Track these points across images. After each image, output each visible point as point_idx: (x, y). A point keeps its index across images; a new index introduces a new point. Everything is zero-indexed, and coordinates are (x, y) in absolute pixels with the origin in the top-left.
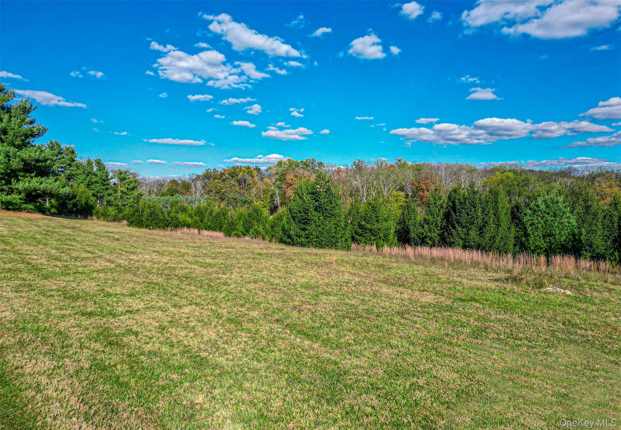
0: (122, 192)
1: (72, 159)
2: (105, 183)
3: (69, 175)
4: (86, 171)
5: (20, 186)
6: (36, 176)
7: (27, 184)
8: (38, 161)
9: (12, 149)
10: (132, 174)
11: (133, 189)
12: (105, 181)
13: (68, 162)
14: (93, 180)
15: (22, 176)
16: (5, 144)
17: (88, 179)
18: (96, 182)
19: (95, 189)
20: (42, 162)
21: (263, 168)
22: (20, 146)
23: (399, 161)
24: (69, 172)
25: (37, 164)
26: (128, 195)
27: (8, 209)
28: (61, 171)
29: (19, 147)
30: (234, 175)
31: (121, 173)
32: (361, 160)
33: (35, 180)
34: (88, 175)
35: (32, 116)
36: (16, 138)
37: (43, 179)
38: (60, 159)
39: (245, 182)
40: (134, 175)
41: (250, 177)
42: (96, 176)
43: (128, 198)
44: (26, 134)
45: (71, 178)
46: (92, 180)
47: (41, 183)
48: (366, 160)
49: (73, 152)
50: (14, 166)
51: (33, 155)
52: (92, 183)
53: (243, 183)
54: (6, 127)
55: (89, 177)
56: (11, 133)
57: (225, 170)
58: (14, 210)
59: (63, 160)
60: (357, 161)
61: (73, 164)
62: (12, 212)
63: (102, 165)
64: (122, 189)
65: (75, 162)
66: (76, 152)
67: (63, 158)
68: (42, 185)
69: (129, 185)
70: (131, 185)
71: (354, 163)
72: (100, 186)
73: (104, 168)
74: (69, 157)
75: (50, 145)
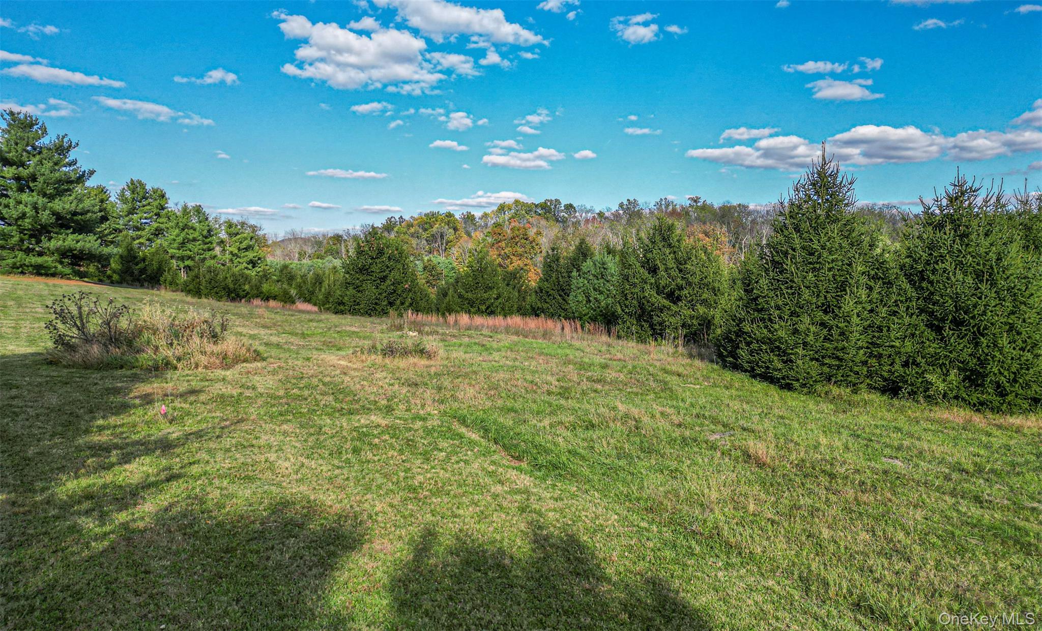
0: (231, 253)
1: (162, 206)
2: (207, 240)
3: (156, 230)
4: (181, 224)
5: (53, 244)
6: (72, 233)
7: (60, 243)
8: (75, 214)
9: (41, 201)
10: (251, 226)
11: (247, 249)
12: (206, 237)
13: (155, 211)
14: (191, 237)
15: (56, 233)
16: (34, 194)
17: (183, 235)
18: (194, 240)
19: (192, 249)
20: (82, 214)
21: (478, 214)
22: (53, 196)
23: (695, 201)
24: (155, 225)
25: (75, 218)
26: (240, 258)
27: (39, 274)
28: (146, 223)
29: (51, 198)
30: (427, 226)
31: (230, 226)
32: (632, 199)
33: (71, 237)
34: (183, 229)
35: (72, 155)
36: (47, 186)
37: (81, 237)
38: (144, 206)
39: (442, 236)
40: (254, 228)
41: (451, 231)
42: (195, 230)
43: (240, 263)
44: (60, 181)
45: (159, 234)
46: (188, 236)
47: (78, 242)
48: (641, 201)
49: (163, 196)
50: (43, 220)
51: (67, 206)
52: (189, 241)
53: (439, 239)
54: (34, 172)
55: (184, 233)
56: (41, 179)
57: (415, 219)
58: (47, 275)
59: (148, 207)
60: (625, 202)
61: (164, 212)
62: (44, 277)
63: (204, 214)
64: (231, 249)
65: (166, 210)
66: (167, 196)
67: (149, 204)
68: (79, 244)
69: (241, 243)
70: (244, 245)
71: (621, 205)
72: (200, 245)
73: (207, 219)
74: (156, 203)
75: (131, 187)
